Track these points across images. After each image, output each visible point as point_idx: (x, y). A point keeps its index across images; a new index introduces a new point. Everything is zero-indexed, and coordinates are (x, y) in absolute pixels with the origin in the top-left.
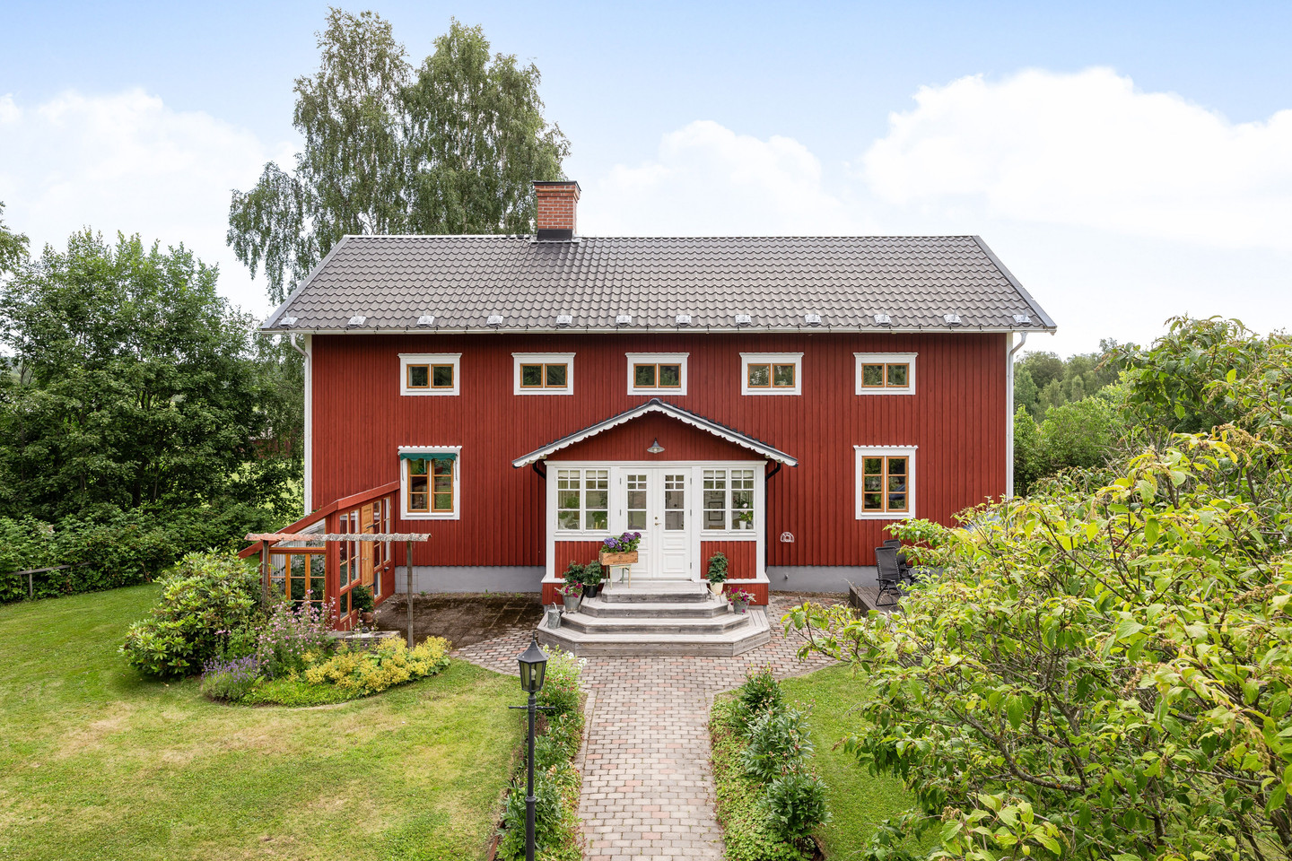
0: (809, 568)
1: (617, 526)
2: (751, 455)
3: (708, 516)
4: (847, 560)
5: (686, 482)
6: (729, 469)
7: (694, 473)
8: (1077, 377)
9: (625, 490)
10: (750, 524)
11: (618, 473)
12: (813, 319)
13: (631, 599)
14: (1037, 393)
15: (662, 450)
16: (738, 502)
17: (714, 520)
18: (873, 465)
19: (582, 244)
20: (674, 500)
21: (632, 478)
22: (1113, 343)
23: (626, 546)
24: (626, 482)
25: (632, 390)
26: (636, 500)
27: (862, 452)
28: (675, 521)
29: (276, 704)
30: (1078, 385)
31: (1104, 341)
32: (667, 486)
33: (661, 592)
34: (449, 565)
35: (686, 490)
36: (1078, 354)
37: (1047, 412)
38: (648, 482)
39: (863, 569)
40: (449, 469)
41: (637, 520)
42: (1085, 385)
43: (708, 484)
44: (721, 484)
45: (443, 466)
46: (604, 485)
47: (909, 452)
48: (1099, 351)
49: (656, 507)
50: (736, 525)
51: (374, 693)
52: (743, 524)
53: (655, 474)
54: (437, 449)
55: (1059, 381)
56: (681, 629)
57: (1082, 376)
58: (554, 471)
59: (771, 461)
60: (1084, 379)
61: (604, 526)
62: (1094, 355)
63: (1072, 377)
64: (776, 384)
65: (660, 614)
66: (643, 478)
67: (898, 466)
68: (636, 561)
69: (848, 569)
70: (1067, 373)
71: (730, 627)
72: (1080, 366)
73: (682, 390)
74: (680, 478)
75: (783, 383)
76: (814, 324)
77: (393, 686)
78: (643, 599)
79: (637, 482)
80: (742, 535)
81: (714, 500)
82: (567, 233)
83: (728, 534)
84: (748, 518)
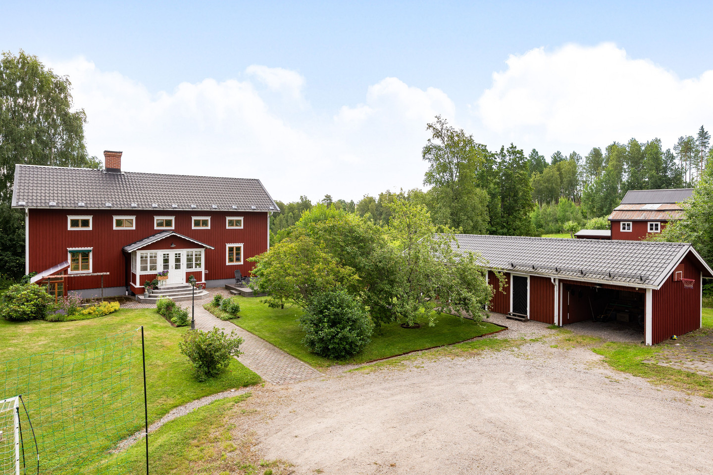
0: (212, 280)
1: (160, 269)
2: (202, 247)
3: (187, 265)
4: (224, 277)
5: (181, 255)
6: (194, 251)
7: (184, 253)
8: (291, 213)
9: (162, 259)
10: (200, 267)
11: (160, 254)
12: (214, 207)
13: (168, 288)
14: (273, 220)
15: (175, 246)
16: (196, 260)
17: (189, 266)
18: (231, 249)
19: (125, 175)
20: (178, 260)
21: (164, 255)
22: (306, 198)
23: (164, 274)
24: (163, 256)
25: (156, 228)
26: (166, 261)
27: (228, 245)
28: (178, 267)
29: (75, 320)
30: (291, 217)
31: (302, 197)
32: (176, 256)
33: (177, 286)
34: (87, 289)
35: (181, 257)
36: (291, 202)
37: (278, 232)
38: (169, 256)
39: (228, 280)
40: (88, 255)
41: (166, 266)
42: (294, 217)
43: (188, 256)
44: (192, 255)
45: (85, 255)
46: (155, 257)
47: (241, 245)
48: (300, 201)
49: (172, 262)
50: (196, 267)
51: (106, 315)
52: (198, 266)
53: (172, 253)
54: (83, 249)
55: (283, 215)
56: (186, 294)
57: (292, 212)
58: (139, 254)
59: (206, 248)
60: (293, 214)
61: (156, 269)
62: (298, 203)
63: (288, 213)
64: (203, 226)
65: (178, 291)
66: (168, 254)
67: (238, 249)
68: (167, 278)
69: (224, 280)
70: (286, 211)
71: (199, 293)
72: (292, 208)
73: (173, 228)
74: (179, 254)
75: (204, 225)
76: (216, 209)
77: (110, 313)
78: (172, 288)
79: (166, 256)
80: (198, 269)
81: (189, 260)
82: (119, 170)
83: (194, 270)
84: (199, 265)
